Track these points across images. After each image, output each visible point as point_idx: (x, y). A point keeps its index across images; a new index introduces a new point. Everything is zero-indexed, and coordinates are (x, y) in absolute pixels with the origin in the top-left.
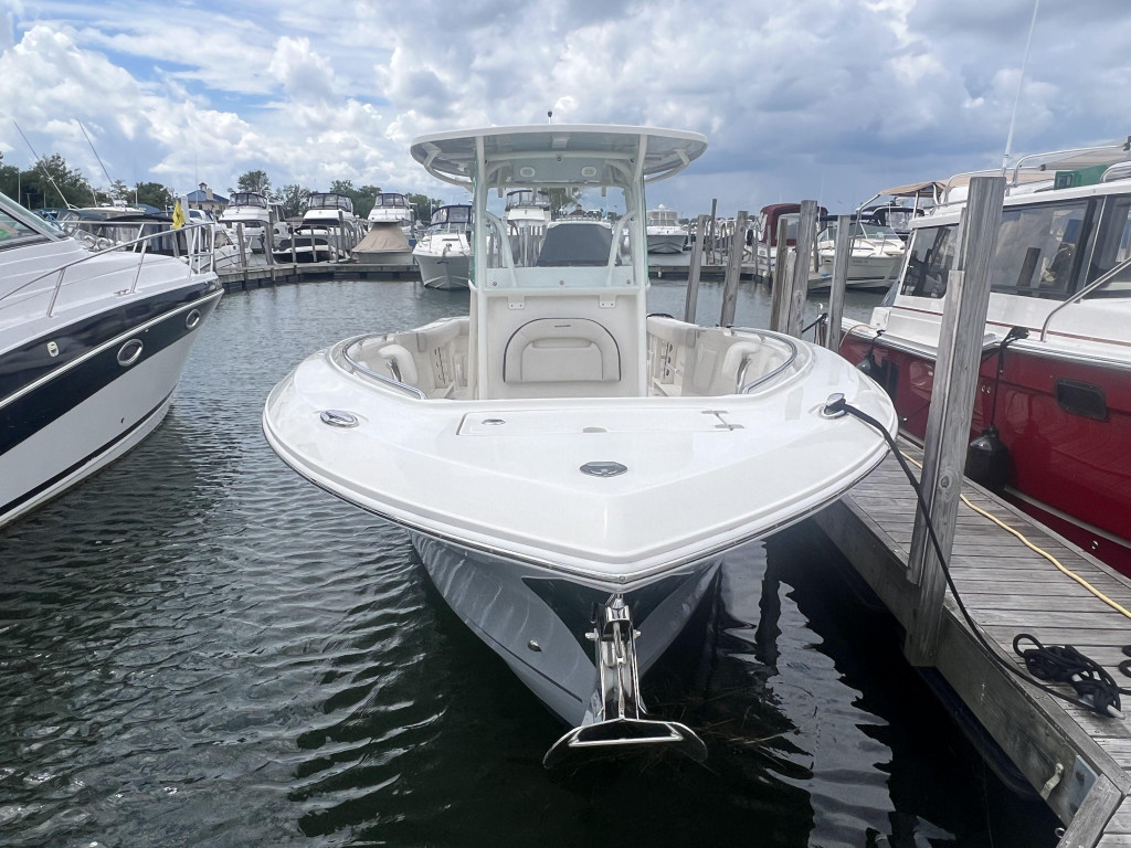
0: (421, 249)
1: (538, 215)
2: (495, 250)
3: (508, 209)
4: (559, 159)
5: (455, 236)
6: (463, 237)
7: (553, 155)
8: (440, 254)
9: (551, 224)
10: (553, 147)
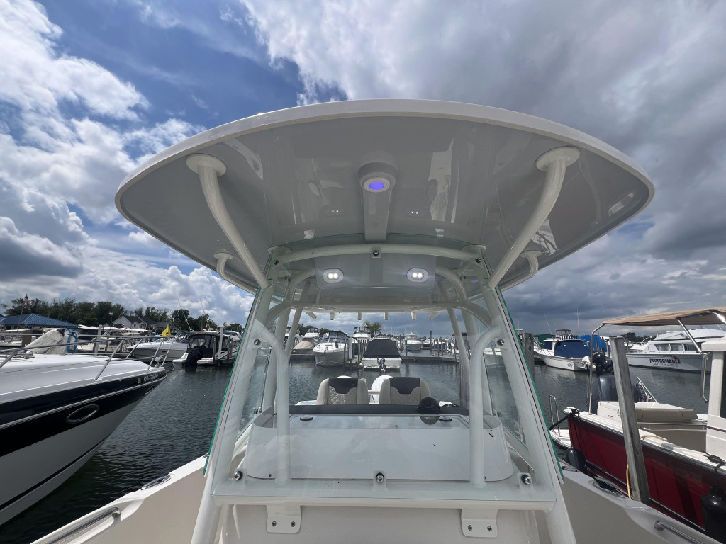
0: (316, 350)
1: (365, 335)
2: (347, 350)
3: (355, 333)
4: (375, 254)
5: (330, 344)
6: (334, 344)
7: (366, 249)
8: (323, 351)
9: (370, 339)
10: (367, 237)
